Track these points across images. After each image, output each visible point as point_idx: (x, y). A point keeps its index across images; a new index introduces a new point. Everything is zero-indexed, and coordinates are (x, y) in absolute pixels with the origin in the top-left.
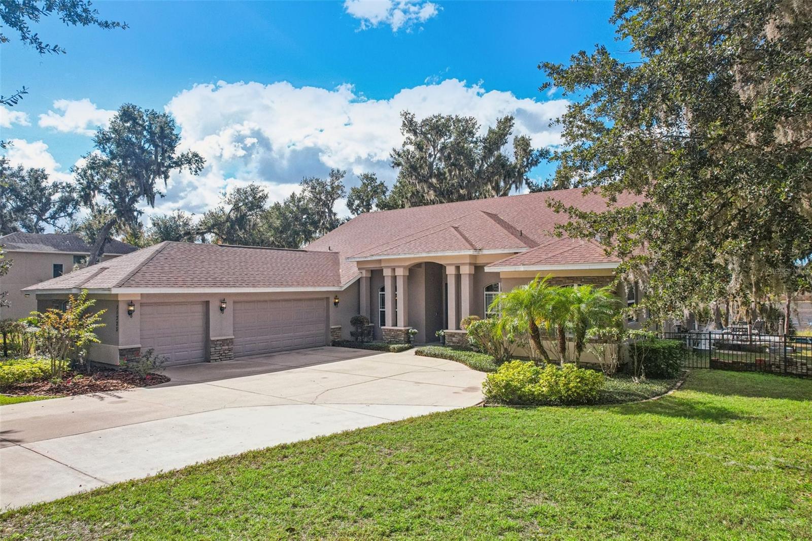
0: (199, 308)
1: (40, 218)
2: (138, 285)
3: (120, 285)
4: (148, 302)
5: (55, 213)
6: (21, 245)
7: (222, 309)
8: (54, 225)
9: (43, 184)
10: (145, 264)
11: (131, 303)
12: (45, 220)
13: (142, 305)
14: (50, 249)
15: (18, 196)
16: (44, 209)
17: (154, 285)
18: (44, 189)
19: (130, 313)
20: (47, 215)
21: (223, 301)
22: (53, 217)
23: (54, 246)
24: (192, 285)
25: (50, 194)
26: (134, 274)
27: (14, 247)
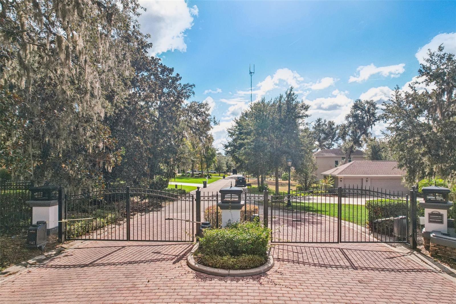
0: (360, 180)
1: (332, 141)
2: (343, 174)
3: (338, 174)
4: (345, 178)
5: (338, 138)
6: (324, 154)
7: (367, 181)
8: (337, 143)
9: (333, 127)
10: (346, 168)
11: (341, 179)
12: (334, 141)
13: (344, 179)
14: (334, 155)
15: (325, 133)
16: (333, 137)
17: (347, 174)
18: (334, 129)
19: (341, 181)
20: (335, 139)
21: (367, 179)
22: (337, 140)
23: (335, 154)
24: (358, 174)
25: (336, 131)
26: (342, 171)
27: (323, 155)
